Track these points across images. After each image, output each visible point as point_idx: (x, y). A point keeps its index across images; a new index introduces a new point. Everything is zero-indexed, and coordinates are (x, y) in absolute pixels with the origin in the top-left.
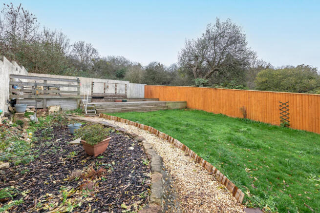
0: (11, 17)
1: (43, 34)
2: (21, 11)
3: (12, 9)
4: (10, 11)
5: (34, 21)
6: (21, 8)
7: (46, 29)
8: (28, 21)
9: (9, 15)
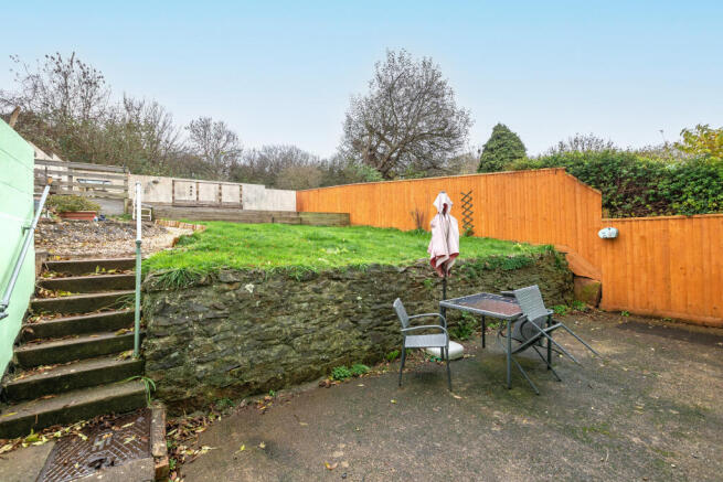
0: (59, 79)
1: (122, 105)
2: (76, 66)
3: (60, 64)
4: (57, 68)
5: (100, 83)
6: (74, 60)
7: (127, 97)
8: (89, 83)
9: (55, 74)
